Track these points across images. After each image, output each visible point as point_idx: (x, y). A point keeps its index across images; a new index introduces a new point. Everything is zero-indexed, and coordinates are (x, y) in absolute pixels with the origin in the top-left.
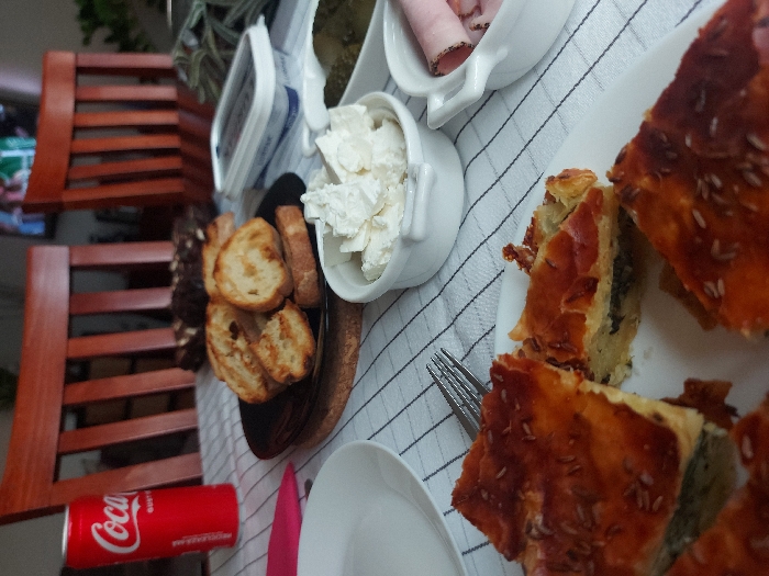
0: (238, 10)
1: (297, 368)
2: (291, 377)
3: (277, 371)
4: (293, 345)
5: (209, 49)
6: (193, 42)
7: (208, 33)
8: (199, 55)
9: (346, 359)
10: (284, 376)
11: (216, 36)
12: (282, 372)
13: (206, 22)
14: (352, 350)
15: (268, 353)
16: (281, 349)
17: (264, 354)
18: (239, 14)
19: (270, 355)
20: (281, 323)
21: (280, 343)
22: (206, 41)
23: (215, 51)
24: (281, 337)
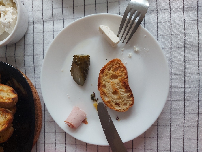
1: (13, 96)
3: (7, 101)
4: (4, 92)
12: (9, 99)
16: (1, 95)
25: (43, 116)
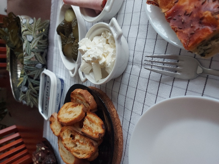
0: (37, 75)
1: (101, 131)
2: (100, 134)
3: (94, 135)
4: (95, 124)
5: (31, 88)
6: (26, 89)
7: (30, 84)
8: (28, 92)
9: (115, 116)
10: (98, 135)
11: (32, 83)
12: (96, 134)
13: (29, 81)
14: (115, 112)
15: (89, 130)
16: (92, 127)
17: (87, 131)
18: (38, 76)
19: (90, 131)
20: (89, 119)
21: (91, 125)
22: (30, 87)
23: (33, 88)
24: (91, 124)
25: (123, 157)
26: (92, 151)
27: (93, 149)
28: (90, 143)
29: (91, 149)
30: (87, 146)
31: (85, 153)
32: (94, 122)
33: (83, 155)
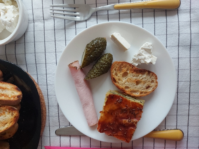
26: (15, 117)
27: (16, 114)
28: (9, 109)
29: (12, 115)
30: (6, 115)
31: (6, 124)
32: (5, 89)
33: (4, 126)
